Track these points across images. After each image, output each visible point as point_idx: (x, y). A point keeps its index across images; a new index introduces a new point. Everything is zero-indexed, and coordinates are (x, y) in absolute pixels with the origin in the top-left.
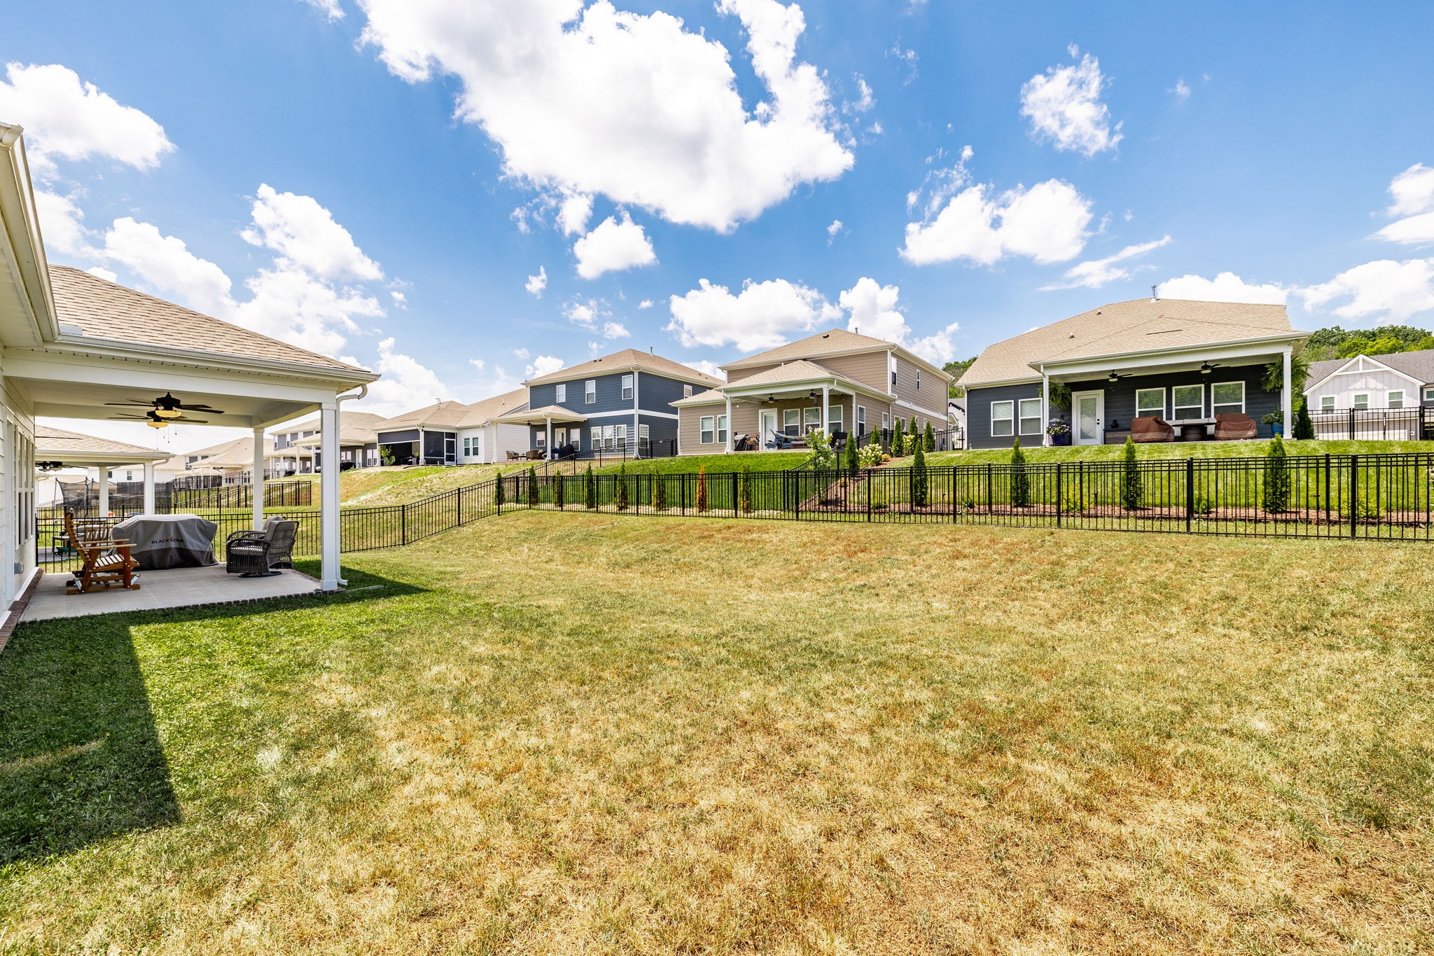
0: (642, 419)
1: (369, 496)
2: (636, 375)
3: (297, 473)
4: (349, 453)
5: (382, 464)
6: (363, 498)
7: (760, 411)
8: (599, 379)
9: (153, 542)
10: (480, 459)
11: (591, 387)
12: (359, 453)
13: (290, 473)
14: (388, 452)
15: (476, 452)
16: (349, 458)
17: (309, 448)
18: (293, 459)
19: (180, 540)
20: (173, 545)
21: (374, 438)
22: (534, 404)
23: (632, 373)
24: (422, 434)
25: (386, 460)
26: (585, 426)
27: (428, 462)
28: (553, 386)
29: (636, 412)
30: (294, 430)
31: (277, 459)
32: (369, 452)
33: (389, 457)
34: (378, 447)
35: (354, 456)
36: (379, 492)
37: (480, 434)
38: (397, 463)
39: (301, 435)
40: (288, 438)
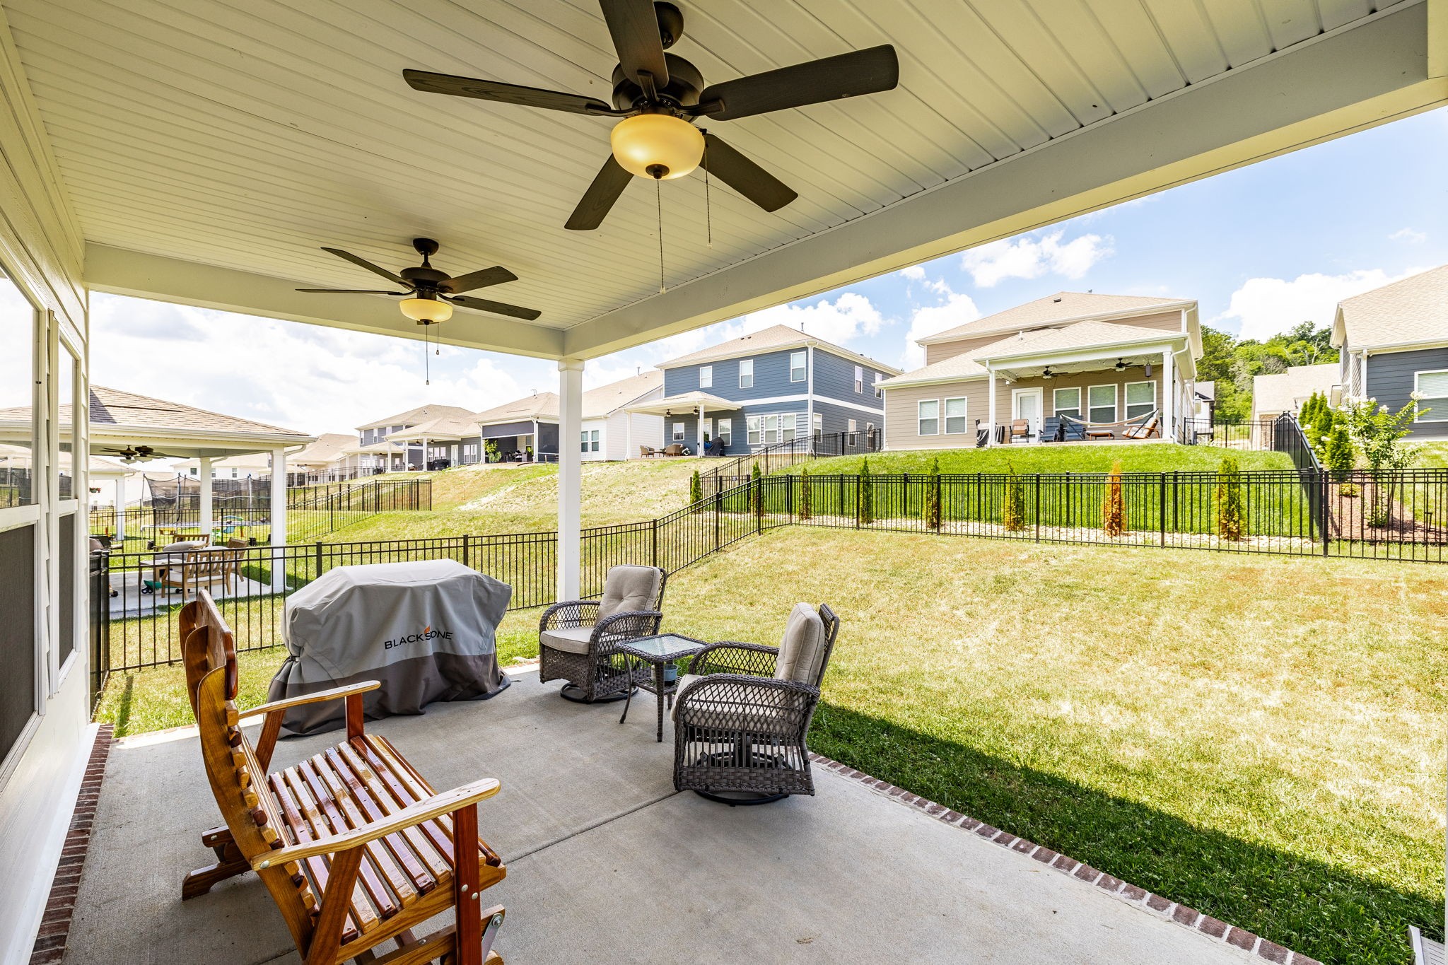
0: (818, 407)
1: (489, 498)
2: (811, 351)
3: (389, 470)
4: (443, 449)
5: (487, 460)
6: (484, 500)
7: (1014, 392)
8: (758, 358)
9: (388, 645)
10: (602, 455)
11: (747, 369)
12: (455, 448)
13: (379, 471)
14: (493, 447)
15: (595, 447)
16: (443, 454)
17: (398, 444)
18: (384, 455)
19: (444, 634)
20: (430, 648)
21: (476, 431)
22: (670, 390)
23: (806, 349)
24: (536, 427)
25: (491, 456)
26: (737, 416)
27: (541, 459)
28: (694, 369)
29: (810, 397)
30: (382, 425)
31: (366, 455)
32: (467, 449)
33: (494, 453)
34: (483, 442)
35: (449, 452)
36: (502, 494)
37: (602, 427)
38: (502, 460)
39: (389, 429)
40: (376, 434)
